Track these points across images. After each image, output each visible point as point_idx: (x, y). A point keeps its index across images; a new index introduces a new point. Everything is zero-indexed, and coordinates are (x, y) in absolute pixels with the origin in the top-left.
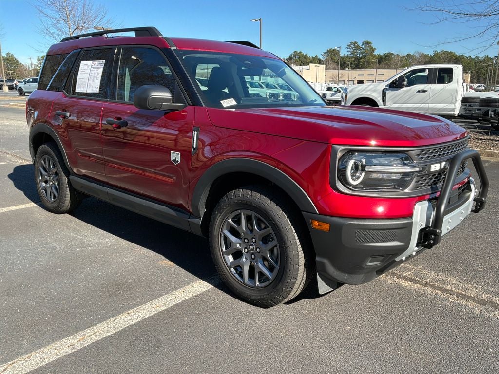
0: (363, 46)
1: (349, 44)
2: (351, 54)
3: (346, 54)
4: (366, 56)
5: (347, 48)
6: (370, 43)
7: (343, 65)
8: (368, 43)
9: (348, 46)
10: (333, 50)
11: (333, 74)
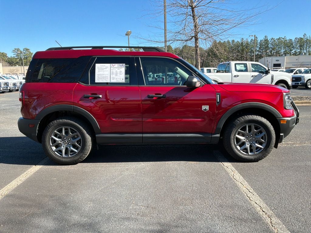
0: (24, 51)
1: (14, 49)
2: (16, 56)
3: (13, 56)
4: (27, 58)
5: (12, 52)
6: (29, 50)
7: (12, 64)
8: (27, 50)
9: (13, 51)
10: (2, 53)
11: (10, 69)
